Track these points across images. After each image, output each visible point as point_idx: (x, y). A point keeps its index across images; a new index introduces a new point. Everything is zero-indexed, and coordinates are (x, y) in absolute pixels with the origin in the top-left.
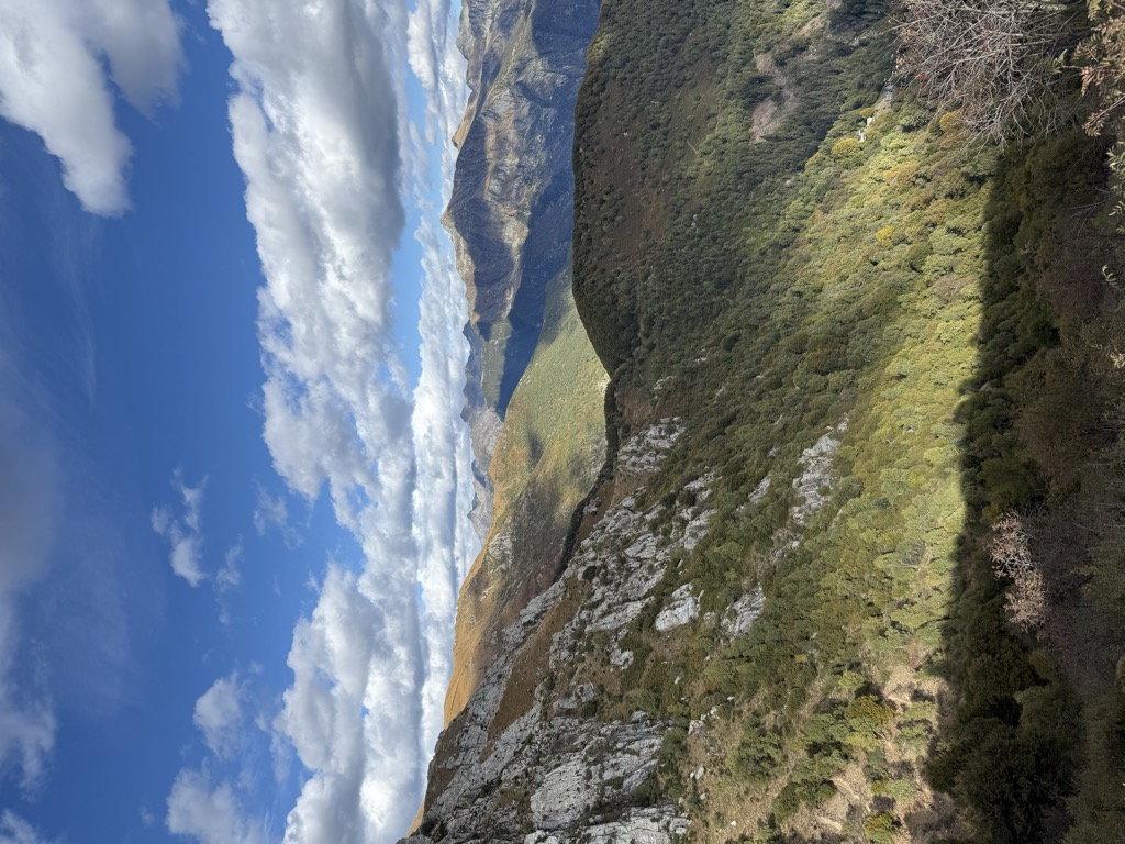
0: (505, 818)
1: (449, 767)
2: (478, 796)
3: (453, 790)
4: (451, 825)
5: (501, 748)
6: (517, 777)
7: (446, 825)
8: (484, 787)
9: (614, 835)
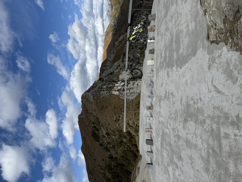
0: (114, 79)
1: (104, 69)
2: (109, 75)
3: (105, 73)
4: (105, 79)
5: (114, 67)
6: (117, 72)
7: (103, 79)
8: (111, 73)
9: (134, 83)
